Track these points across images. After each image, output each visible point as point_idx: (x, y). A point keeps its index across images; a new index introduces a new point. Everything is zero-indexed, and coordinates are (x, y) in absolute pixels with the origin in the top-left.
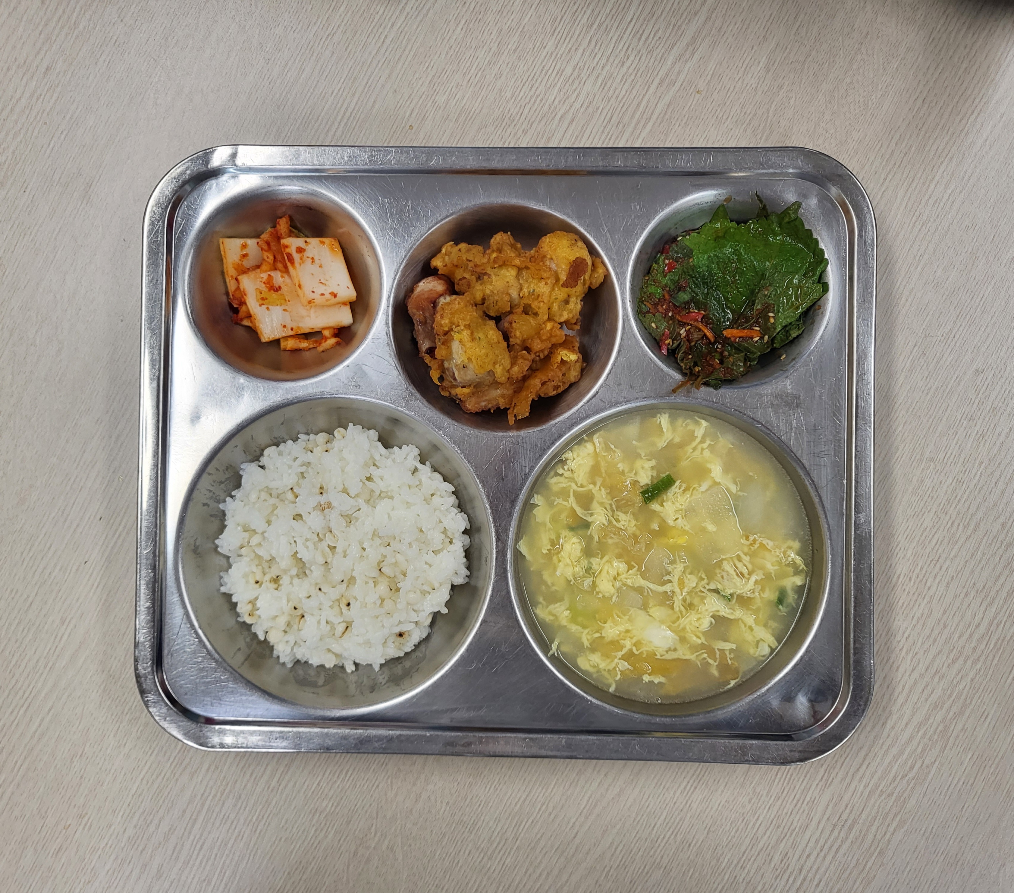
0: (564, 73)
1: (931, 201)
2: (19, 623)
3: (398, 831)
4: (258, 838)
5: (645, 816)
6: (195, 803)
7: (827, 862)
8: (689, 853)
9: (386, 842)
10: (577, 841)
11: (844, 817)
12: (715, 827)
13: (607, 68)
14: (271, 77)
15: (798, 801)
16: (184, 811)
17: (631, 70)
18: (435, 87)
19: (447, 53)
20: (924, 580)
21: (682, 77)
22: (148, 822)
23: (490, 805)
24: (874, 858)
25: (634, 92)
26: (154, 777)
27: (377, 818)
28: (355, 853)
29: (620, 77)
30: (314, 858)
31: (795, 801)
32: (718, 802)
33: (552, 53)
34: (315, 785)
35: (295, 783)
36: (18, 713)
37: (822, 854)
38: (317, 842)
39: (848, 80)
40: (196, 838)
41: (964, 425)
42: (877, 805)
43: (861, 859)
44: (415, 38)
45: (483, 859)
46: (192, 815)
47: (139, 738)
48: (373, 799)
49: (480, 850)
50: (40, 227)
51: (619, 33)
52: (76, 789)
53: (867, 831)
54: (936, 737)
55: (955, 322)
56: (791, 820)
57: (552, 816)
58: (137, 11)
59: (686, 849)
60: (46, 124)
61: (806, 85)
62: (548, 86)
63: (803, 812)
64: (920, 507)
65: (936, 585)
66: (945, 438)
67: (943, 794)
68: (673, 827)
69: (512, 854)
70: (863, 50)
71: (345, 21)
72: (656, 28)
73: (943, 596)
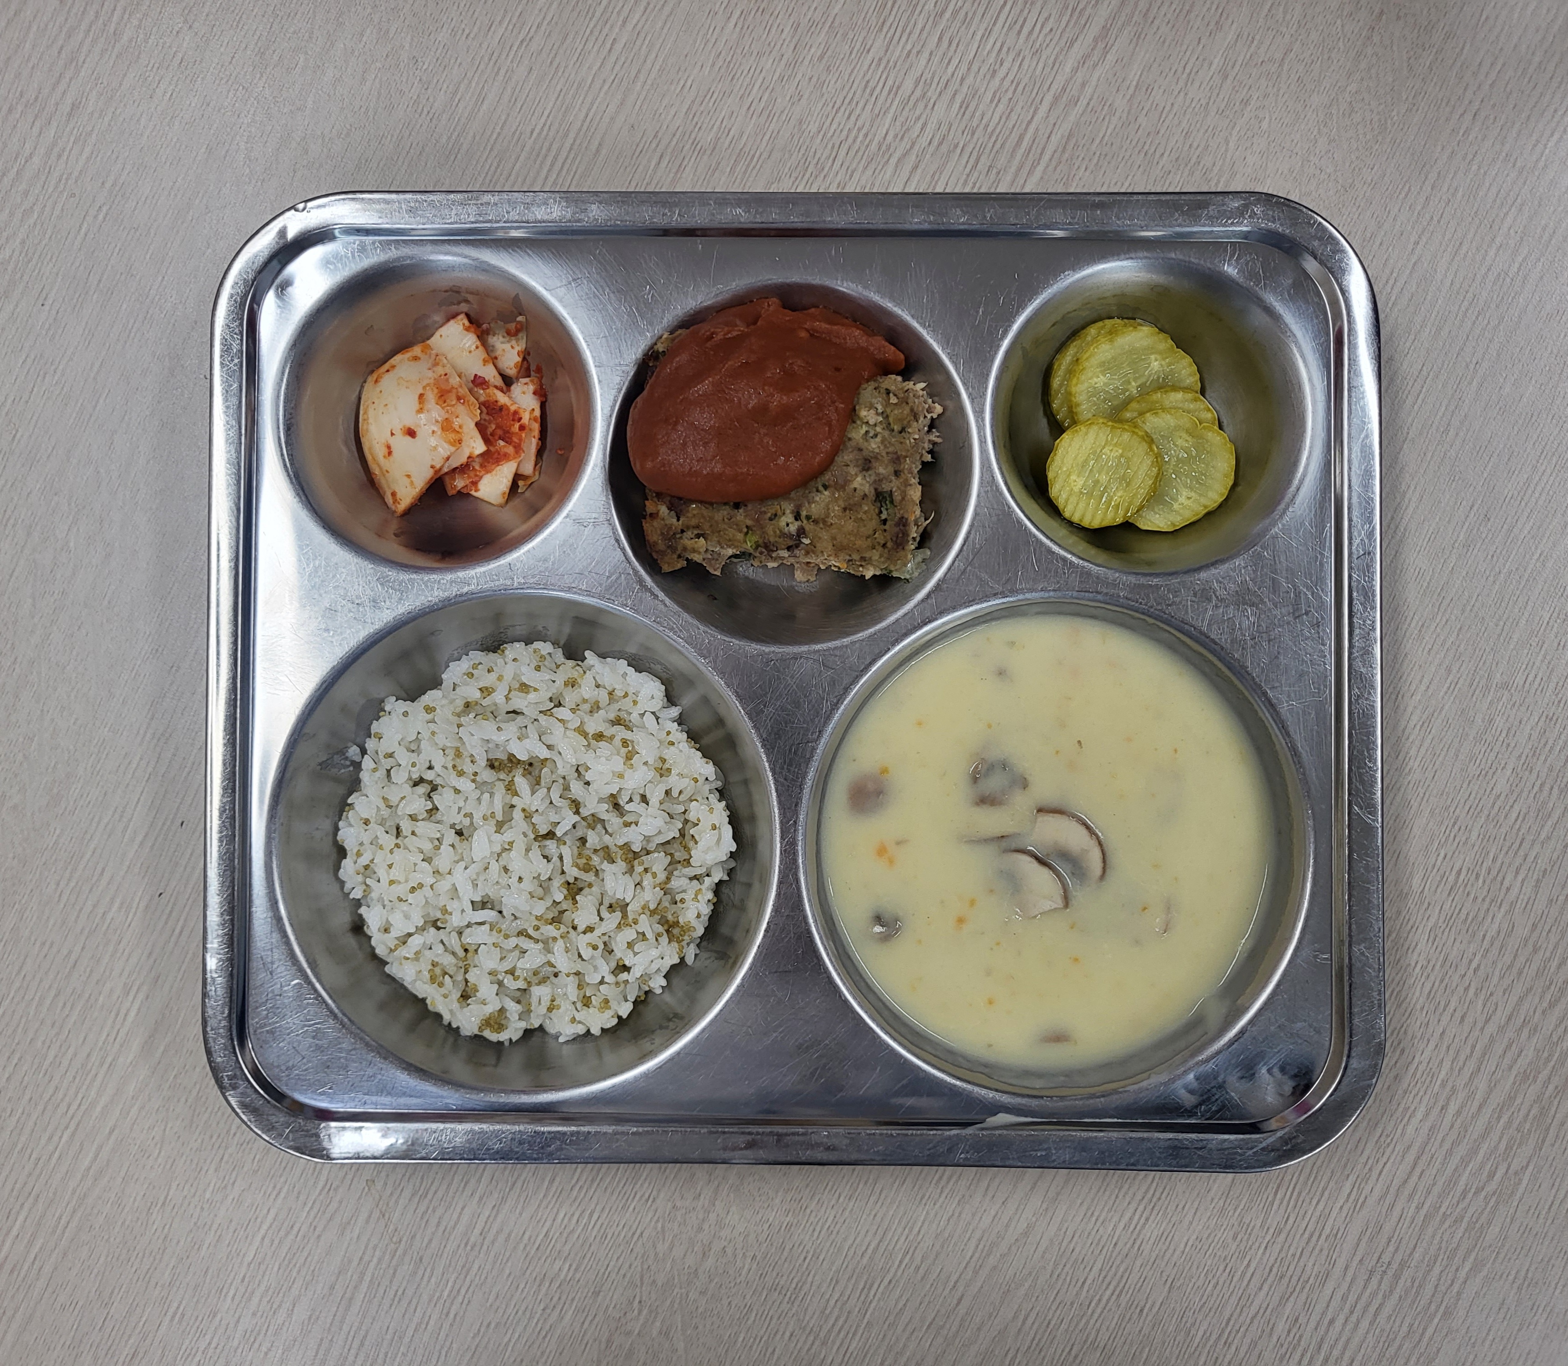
0: (900, 93)
1: (1491, 277)
2: (56, 996)
3: (676, 1306)
4: (451, 1325)
5: (1068, 1266)
6: (349, 1274)
7: (1361, 1331)
8: (1141, 1324)
9: (658, 1324)
10: (962, 1310)
11: (1386, 1258)
12: (1181, 1281)
13: (969, 80)
14: (433, 111)
15: (1311, 1236)
16: (332, 1287)
17: (1007, 83)
18: (696, 119)
19: (713, 65)
20: (1499, 878)
21: (1089, 90)
22: (275, 1306)
23: (821, 1258)
24: (1436, 1321)
25: (1014, 117)
26: (282, 1233)
27: (642, 1284)
28: (609, 1342)
29: (989, 95)
30: (543, 1353)
31: (1306, 1236)
32: (1185, 1239)
33: (880, 59)
34: (541, 1237)
35: (509, 1235)
36: (61, 1137)
37: (1354, 1318)
38: (548, 1327)
39: (1353, 87)
40: (354, 1329)
41: (1555, 629)
42: (1438, 1237)
43: (1416, 1325)
44: (661, 41)
45: (813, 1344)
46: (345, 1293)
47: (255, 1172)
48: (634, 1255)
49: (808, 1329)
50: (71, 359)
51: (985, 25)
52: (158, 1257)
53: (1425, 1278)
54: (1528, 1126)
55: (1535, 468)
56: (1301, 1264)
57: (922, 1271)
58: (214, 11)
59: (1135, 1316)
60: (73, 195)
61: (1286, 96)
62: (877, 112)
63: (1321, 1250)
64: (1489, 762)
65: (1518, 884)
66: (1526, 651)
67: (1542, 1217)
68: (1114, 1283)
69: (859, 1334)
70: (1376, 39)
71: (548, 18)
72: (1045, 15)
73: (1531, 902)
